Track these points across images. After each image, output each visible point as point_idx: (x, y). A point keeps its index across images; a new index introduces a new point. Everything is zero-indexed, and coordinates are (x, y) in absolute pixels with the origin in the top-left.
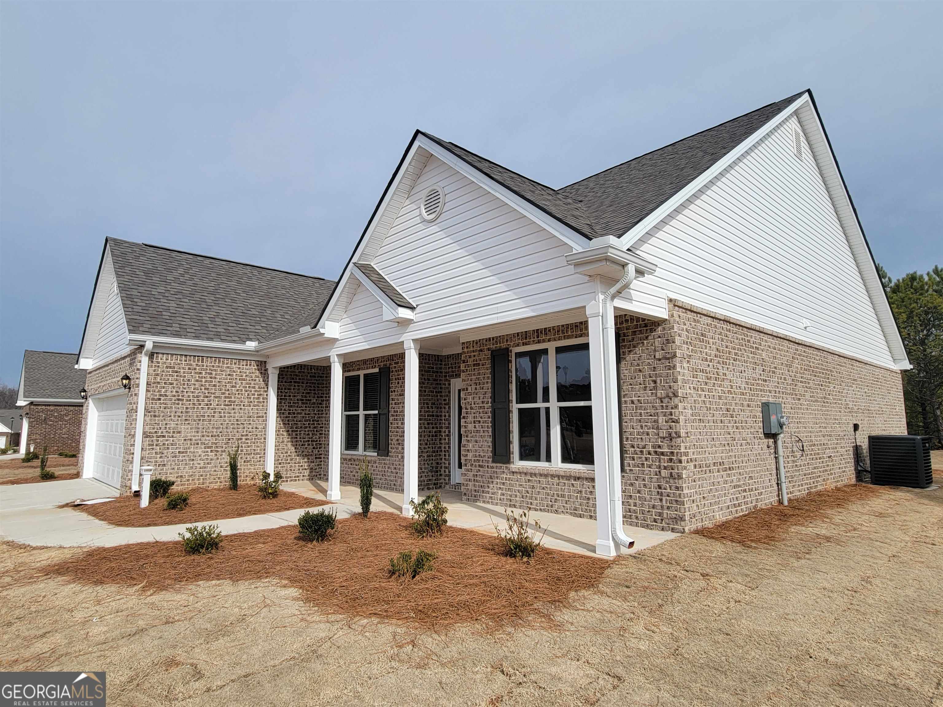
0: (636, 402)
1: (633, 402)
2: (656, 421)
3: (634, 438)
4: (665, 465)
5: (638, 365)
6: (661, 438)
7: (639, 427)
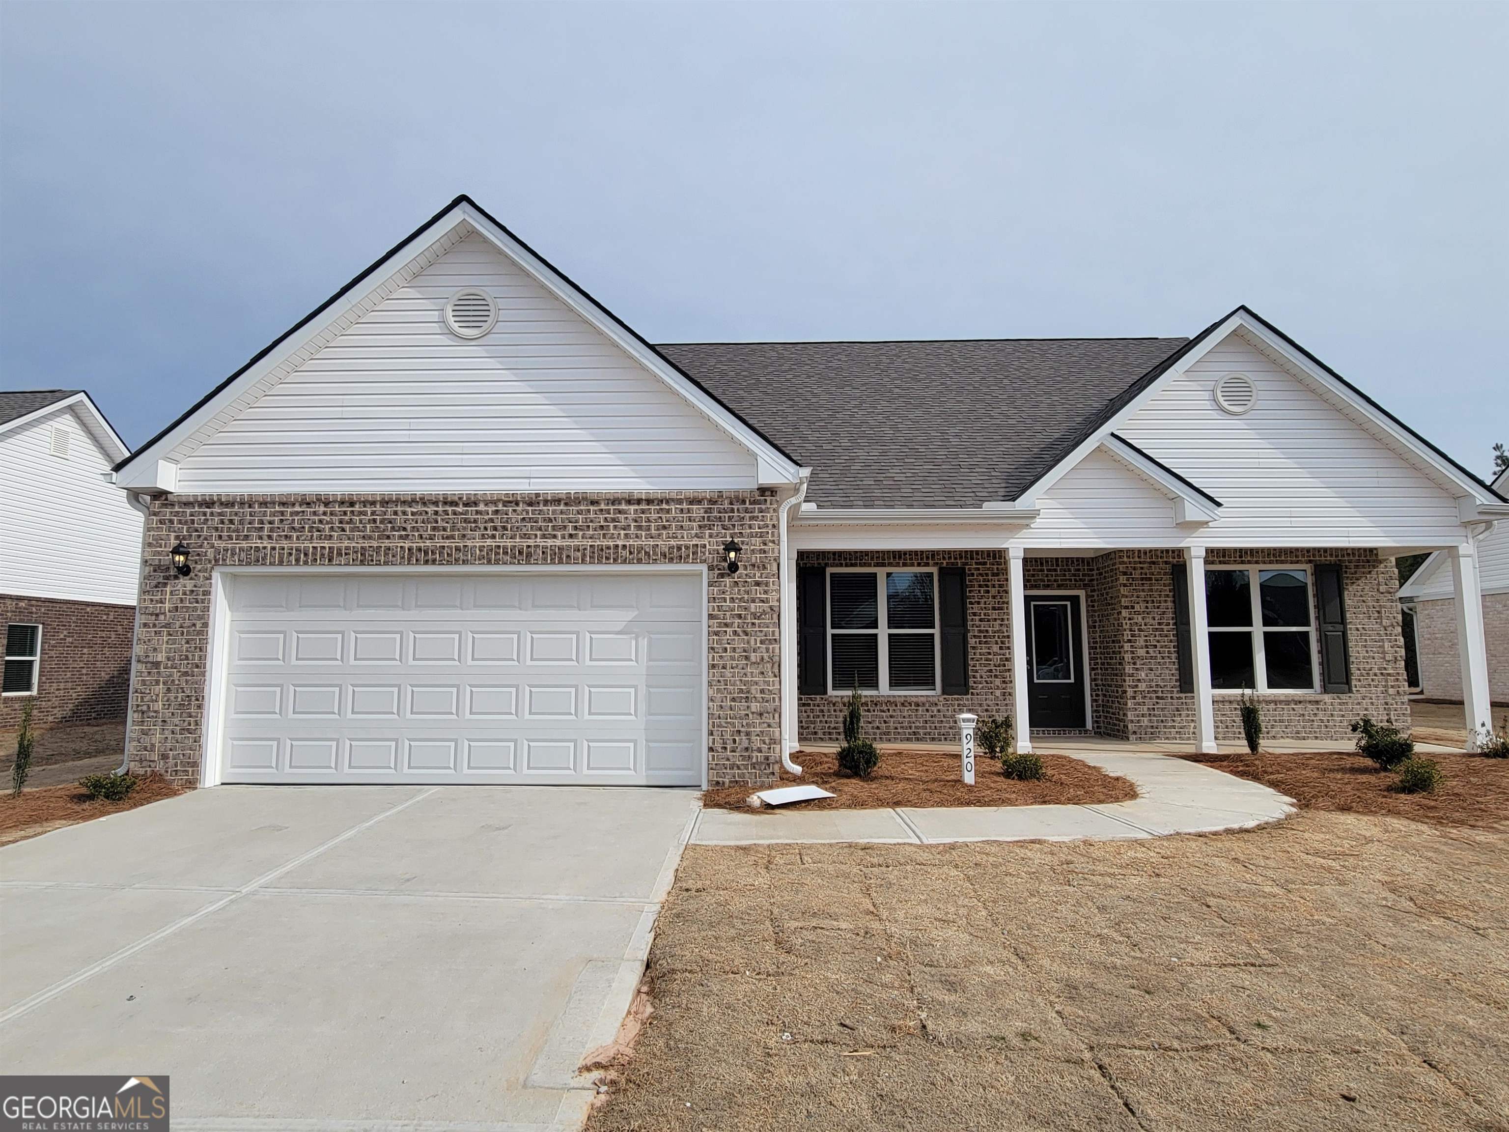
0: (1361, 629)
1: (1358, 629)
2: (1383, 647)
3: (1360, 662)
4: (1393, 684)
5: (1361, 596)
6: (1386, 661)
7: (1364, 652)
